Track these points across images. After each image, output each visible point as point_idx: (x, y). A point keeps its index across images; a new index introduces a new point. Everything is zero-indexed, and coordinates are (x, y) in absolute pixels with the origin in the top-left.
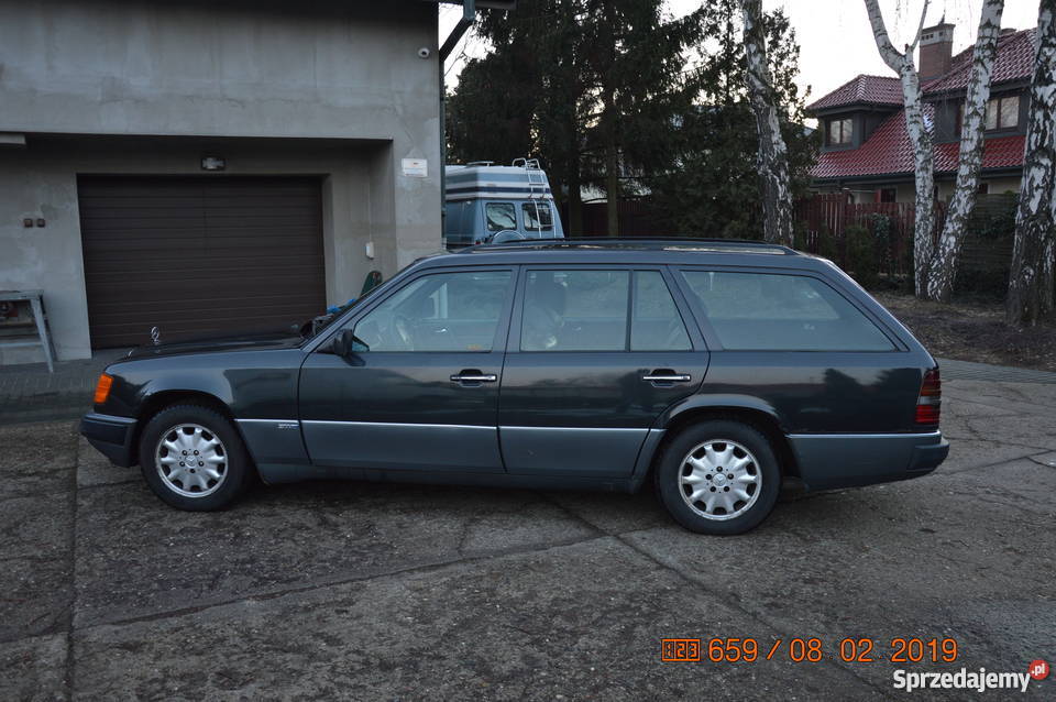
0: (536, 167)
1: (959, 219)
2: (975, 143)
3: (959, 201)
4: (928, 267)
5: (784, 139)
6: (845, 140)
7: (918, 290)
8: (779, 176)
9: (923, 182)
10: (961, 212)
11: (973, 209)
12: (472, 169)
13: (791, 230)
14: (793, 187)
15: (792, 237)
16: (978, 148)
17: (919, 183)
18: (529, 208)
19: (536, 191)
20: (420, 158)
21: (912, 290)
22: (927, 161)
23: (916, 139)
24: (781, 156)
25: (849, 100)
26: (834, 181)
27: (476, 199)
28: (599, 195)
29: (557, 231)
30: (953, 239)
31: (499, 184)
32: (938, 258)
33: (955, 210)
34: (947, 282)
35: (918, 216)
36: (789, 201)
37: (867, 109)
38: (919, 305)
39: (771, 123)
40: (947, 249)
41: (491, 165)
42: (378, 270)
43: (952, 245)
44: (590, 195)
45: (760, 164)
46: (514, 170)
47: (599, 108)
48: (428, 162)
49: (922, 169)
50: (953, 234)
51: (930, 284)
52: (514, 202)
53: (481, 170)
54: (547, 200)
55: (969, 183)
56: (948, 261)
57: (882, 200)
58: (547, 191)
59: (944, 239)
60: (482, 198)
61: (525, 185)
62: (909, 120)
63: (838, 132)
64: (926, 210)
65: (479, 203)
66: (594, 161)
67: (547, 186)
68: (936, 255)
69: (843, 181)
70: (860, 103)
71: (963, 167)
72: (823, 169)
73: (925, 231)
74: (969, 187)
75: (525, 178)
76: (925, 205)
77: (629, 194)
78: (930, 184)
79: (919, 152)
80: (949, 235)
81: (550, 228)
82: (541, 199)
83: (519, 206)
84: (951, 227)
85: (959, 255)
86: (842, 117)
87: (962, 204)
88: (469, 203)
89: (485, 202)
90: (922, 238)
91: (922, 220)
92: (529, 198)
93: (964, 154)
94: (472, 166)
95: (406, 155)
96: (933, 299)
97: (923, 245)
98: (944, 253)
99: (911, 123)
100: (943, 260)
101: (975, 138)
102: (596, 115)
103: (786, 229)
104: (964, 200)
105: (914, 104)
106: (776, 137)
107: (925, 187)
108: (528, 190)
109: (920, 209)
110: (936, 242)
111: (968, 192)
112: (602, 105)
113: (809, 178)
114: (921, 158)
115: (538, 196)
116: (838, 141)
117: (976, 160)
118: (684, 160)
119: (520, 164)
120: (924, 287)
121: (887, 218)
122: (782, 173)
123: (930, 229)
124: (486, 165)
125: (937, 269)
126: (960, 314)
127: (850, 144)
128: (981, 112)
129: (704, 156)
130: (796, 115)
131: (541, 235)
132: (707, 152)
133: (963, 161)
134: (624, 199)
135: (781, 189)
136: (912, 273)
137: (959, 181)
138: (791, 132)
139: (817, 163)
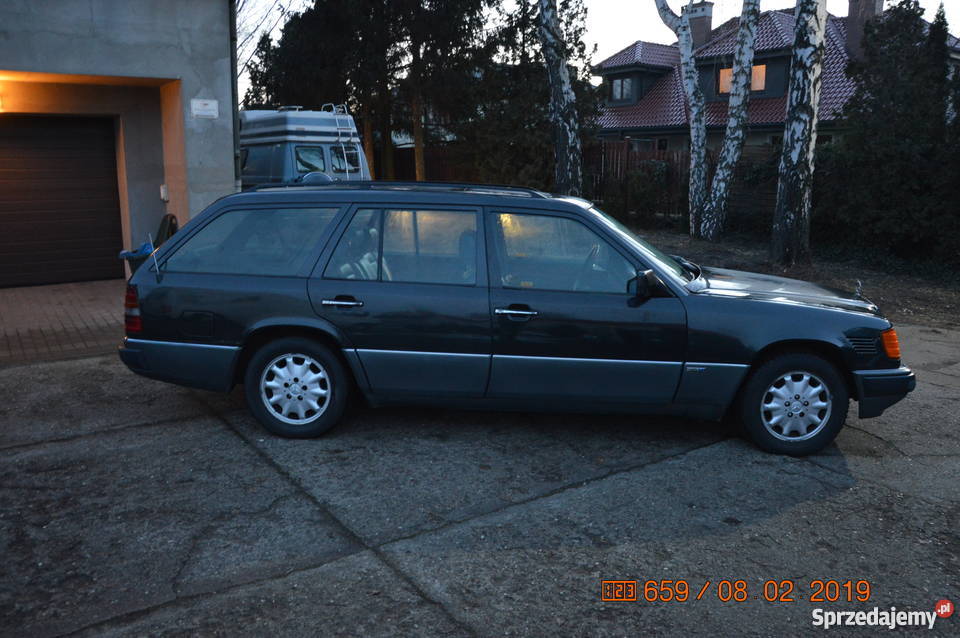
0: (344, 112)
1: (728, 166)
2: (741, 99)
3: (728, 151)
4: (701, 209)
5: (573, 89)
6: (624, 96)
7: (693, 230)
8: (569, 123)
9: (696, 132)
10: (730, 160)
11: (740, 158)
12: (283, 114)
13: (580, 173)
14: (582, 134)
15: (580, 180)
16: (744, 103)
17: (693, 133)
18: (337, 150)
19: (344, 135)
20: (210, 98)
21: (686, 229)
22: (700, 113)
23: (691, 92)
24: (570, 105)
25: (629, 61)
26: (617, 131)
27: (286, 142)
28: (409, 141)
29: (365, 172)
30: (723, 185)
31: (308, 128)
32: (710, 202)
33: (725, 159)
34: (717, 224)
35: (693, 163)
36: (578, 147)
37: (644, 70)
38: (693, 243)
39: (561, 74)
40: (718, 194)
41: (300, 110)
42: (173, 213)
43: (722, 190)
44: (402, 140)
45: (553, 112)
46: (323, 115)
47: (408, 59)
48: (220, 104)
49: (696, 120)
50: (724, 180)
51: (703, 225)
52: (323, 146)
53: (291, 114)
54: (354, 143)
55: (736, 134)
56: (718, 204)
57: (659, 148)
58: (354, 135)
59: (715, 184)
60: (290, 142)
61: (333, 129)
62: (684, 75)
63: (619, 89)
64: (699, 157)
65: (288, 145)
66: (405, 109)
67: (354, 130)
68: (708, 198)
69: (624, 132)
70: (637, 64)
71: (731, 119)
72: (607, 121)
73: (699, 177)
74: (737, 138)
75: (332, 122)
76: (699, 153)
77: (437, 139)
78: (703, 133)
79: (694, 105)
80: (719, 181)
81: (357, 171)
82: (349, 142)
83: (326, 149)
84: (721, 174)
85: (728, 199)
86: (622, 76)
87: (731, 153)
88: (279, 146)
89: (293, 145)
90: (695, 184)
91: (695, 167)
92: (337, 142)
93: (733, 108)
94: (282, 110)
95: (194, 95)
96: (705, 239)
97: (696, 190)
98: (715, 197)
99: (687, 78)
100: (714, 203)
101: (742, 94)
102: (405, 67)
103: (575, 173)
104: (732, 150)
105: (688, 60)
106: (566, 87)
107: (698, 136)
108: (336, 134)
109: (694, 156)
110: (708, 186)
111: (736, 142)
112: (411, 58)
113: (596, 127)
114: (695, 110)
115: (345, 139)
116: (618, 96)
117: (743, 114)
118: (484, 109)
119: (329, 109)
120: (698, 228)
121: (664, 164)
122: (572, 121)
123: (703, 175)
124: (295, 109)
125: (709, 211)
126: (729, 253)
127: (628, 100)
128: (747, 70)
129: (502, 105)
130: (584, 70)
131: (348, 177)
132: (505, 102)
133: (732, 114)
134: (431, 143)
135: (571, 136)
136: (687, 213)
137: (728, 132)
138: (581, 87)
139: (601, 114)
